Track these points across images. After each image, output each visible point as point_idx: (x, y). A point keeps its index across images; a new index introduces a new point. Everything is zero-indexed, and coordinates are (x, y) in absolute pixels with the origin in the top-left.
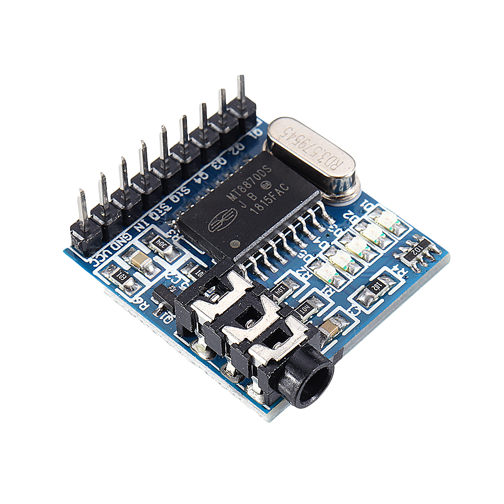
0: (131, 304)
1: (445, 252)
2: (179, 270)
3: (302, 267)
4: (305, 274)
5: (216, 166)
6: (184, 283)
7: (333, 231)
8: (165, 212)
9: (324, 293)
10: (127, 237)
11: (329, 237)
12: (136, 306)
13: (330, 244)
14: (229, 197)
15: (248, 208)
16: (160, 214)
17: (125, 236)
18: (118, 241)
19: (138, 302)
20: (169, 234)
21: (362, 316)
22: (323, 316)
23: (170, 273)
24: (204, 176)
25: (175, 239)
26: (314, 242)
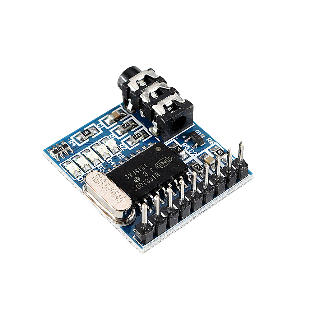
0: (216, 142)
1: (45, 151)
2: (189, 156)
3: (123, 150)
4: (122, 147)
6: (187, 149)
7: (103, 168)
11: (106, 165)
14: (158, 175)
19: (212, 142)
21: (97, 123)
22: (117, 125)
23: (194, 155)
26: (114, 163)
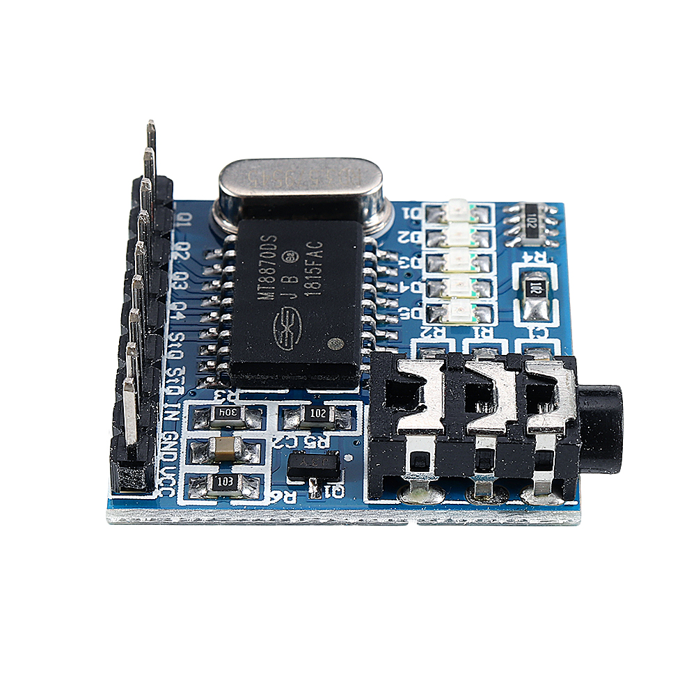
0: (271, 506)
4: (435, 333)
5: (180, 286)
6: (306, 439)
7: (408, 266)
8: (183, 378)
9: (481, 337)
10: (170, 436)
12: (280, 505)
13: (423, 281)
16: (179, 384)
17: (167, 436)
18: (165, 449)
19: (277, 499)
20: (219, 398)
23: (274, 439)
24: (180, 306)
25: (233, 398)
26: (402, 291)
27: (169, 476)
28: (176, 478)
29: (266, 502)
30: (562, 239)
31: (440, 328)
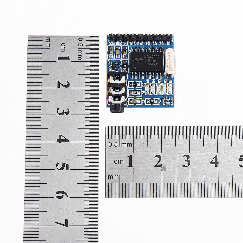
0: (107, 60)
1: (173, 106)
2: (123, 61)
3: (145, 83)
5: (154, 44)
6: (121, 65)
7: (159, 81)
9: (143, 92)
10: (121, 44)
11: (156, 81)
12: (107, 61)
13: (155, 83)
14: (145, 56)
15: (146, 62)
16: (132, 45)
18: (119, 43)
19: (109, 61)
20: (129, 51)
21: (144, 104)
22: (137, 97)
23: (121, 60)
24: (149, 44)
25: (129, 53)
26: (153, 80)
27: (113, 44)
28: (113, 45)
29: (108, 59)
30: (165, 106)
31: (145, 86)
